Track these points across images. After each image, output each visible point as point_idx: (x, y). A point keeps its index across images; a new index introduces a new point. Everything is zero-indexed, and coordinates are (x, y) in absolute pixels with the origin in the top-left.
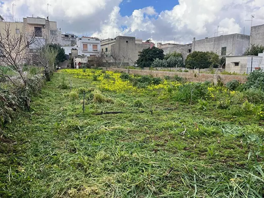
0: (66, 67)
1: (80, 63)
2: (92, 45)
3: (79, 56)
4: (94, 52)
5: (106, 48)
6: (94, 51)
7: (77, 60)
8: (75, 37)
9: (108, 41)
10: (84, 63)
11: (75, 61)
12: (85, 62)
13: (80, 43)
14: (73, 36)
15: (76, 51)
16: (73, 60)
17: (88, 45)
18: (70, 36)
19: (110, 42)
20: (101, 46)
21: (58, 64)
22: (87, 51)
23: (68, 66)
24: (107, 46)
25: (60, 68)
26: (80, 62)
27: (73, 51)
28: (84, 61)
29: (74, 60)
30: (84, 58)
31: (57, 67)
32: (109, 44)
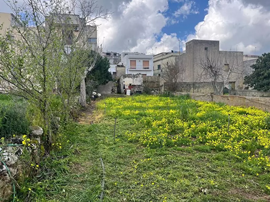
0: (110, 92)
1: (131, 86)
2: (142, 61)
3: (129, 76)
4: (145, 70)
5: (158, 66)
6: (145, 68)
7: (127, 82)
8: (117, 55)
9: (162, 56)
10: (138, 86)
11: (124, 83)
12: (139, 84)
13: (126, 59)
14: (115, 54)
15: (123, 68)
16: (119, 81)
17: (137, 61)
18: (113, 54)
19: (164, 57)
20: (154, 62)
21: (96, 87)
22: (136, 69)
23: (113, 91)
24: (159, 63)
25: (99, 95)
26: (130, 84)
27: (119, 69)
28: (138, 82)
29: (121, 81)
30: (137, 77)
31: (94, 93)
32: (163, 60)
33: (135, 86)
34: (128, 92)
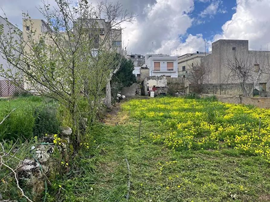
0: (134, 94)
1: (155, 88)
2: (166, 62)
3: (153, 78)
4: (169, 71)
5: (183, 67)
6: (169, 70)
7: (151, 83)
8: (141, 57)
9: (187, 57)
10: (162, 88)
11: (148, 85)
12: (163, 85)
13: (150, 61)
14: (139, 57)
15: (147, 70)
16: (143, 83)
17: (161, 63)
18: (137, 56)
19: (189, 58)
20: (179, 63)
21: (121, 89)
22: (160, 70)
23: (137, 93)
24: (184, 64)
25: (124, 97)
26: (154, 86)
27: (143, 71)
28: (162, 83)
29: (145, 83)
30: (161, 79)
31: (119, 95)
32: (188, 61)
33: (159, 88)
34: (152, 94)
